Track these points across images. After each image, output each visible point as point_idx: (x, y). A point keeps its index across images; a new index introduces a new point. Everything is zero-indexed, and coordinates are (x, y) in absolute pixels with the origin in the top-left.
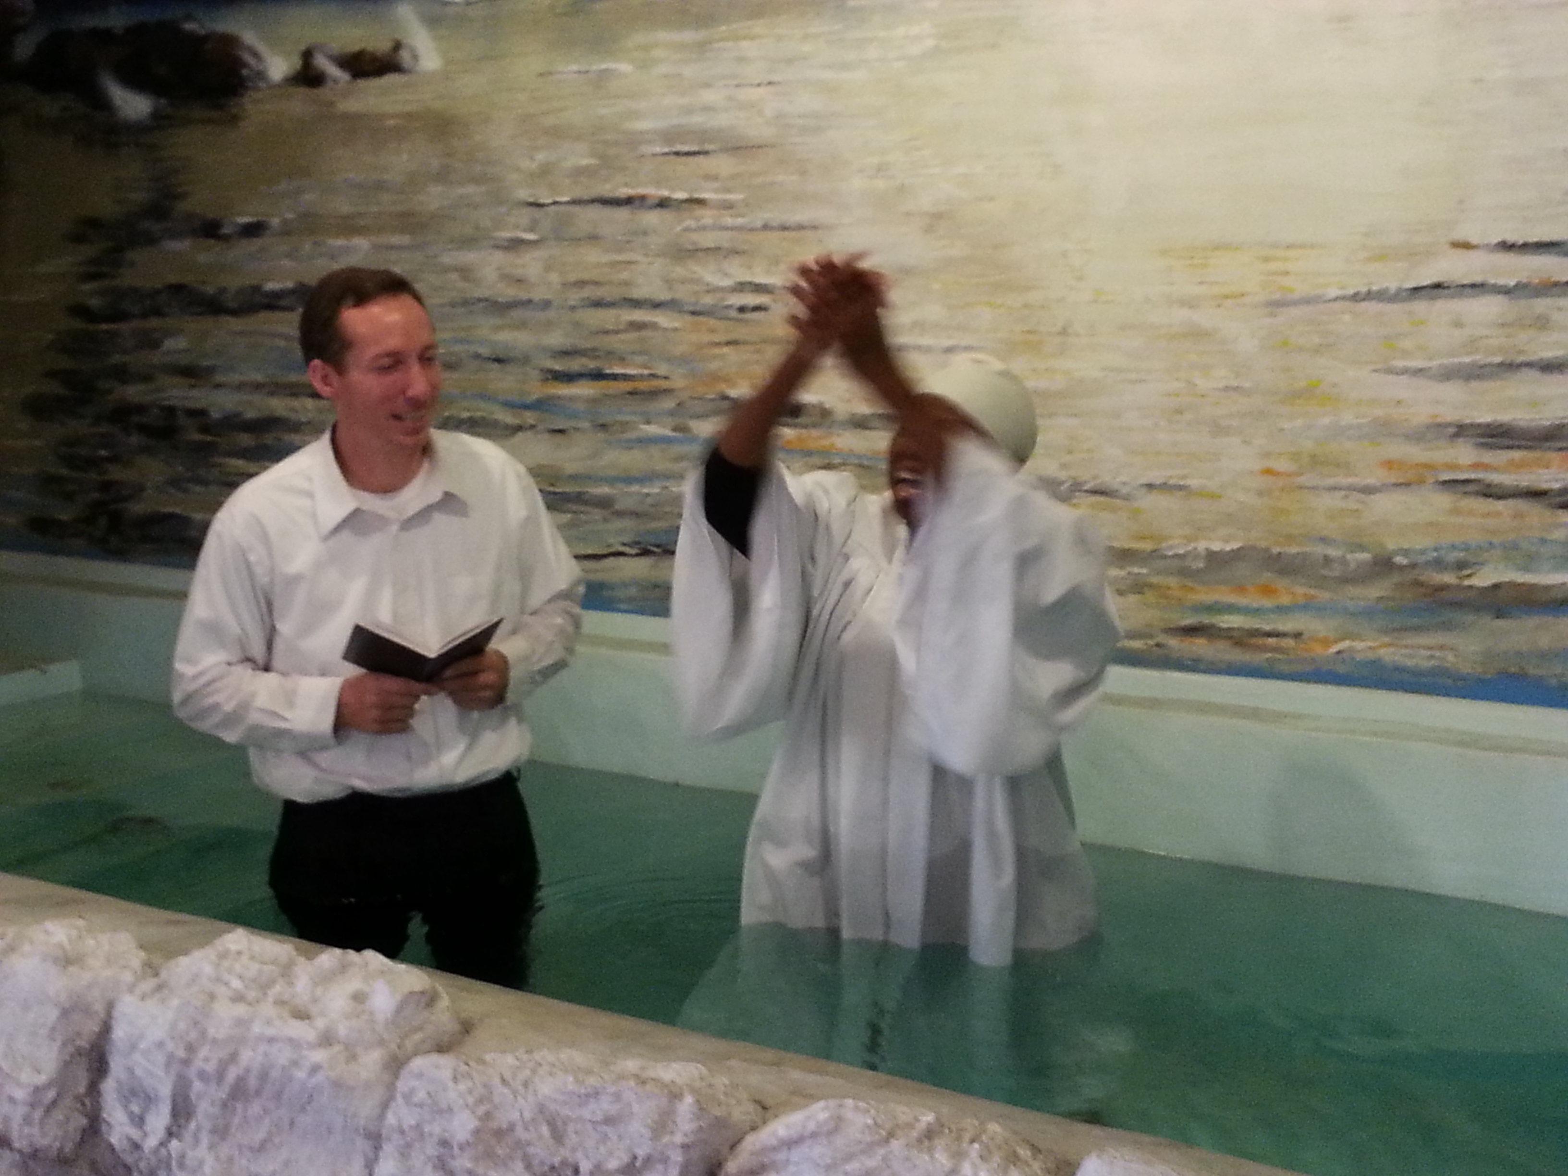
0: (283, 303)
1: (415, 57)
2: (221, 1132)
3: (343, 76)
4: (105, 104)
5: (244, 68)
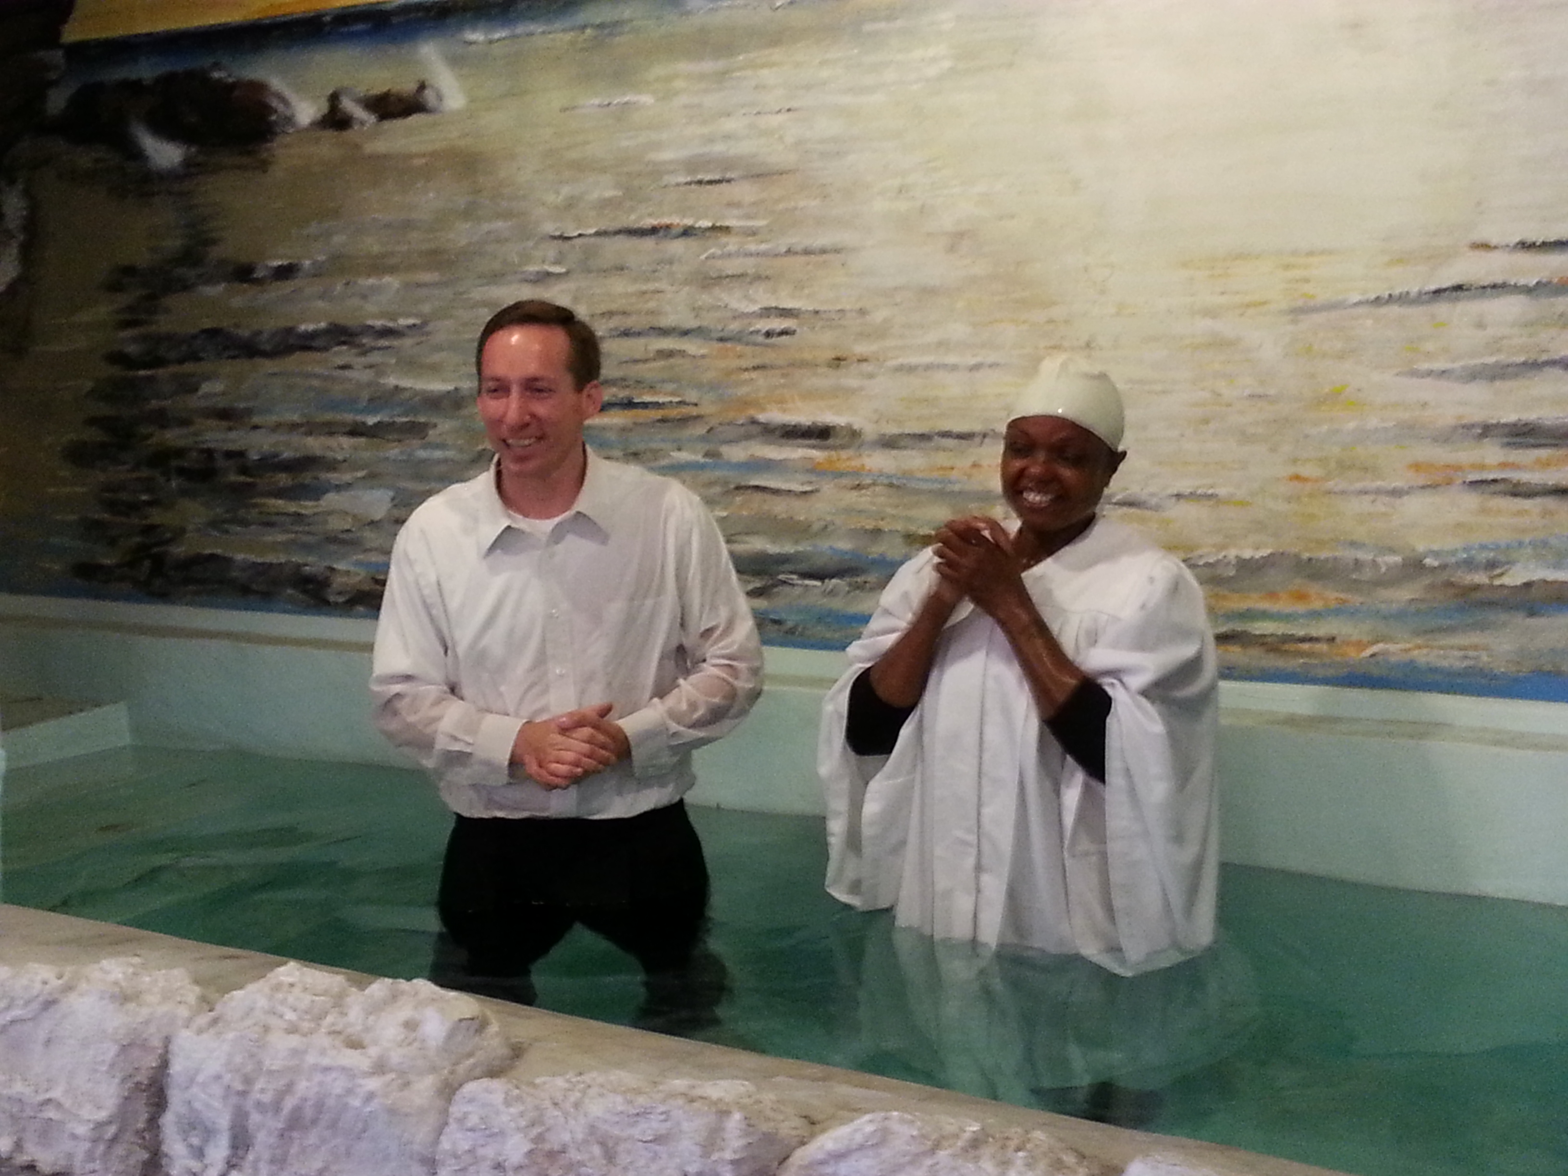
1: (440, 98)
2: (280, 1161)
3: (370, 118)
4: (137, 154)
5: (271, 114)
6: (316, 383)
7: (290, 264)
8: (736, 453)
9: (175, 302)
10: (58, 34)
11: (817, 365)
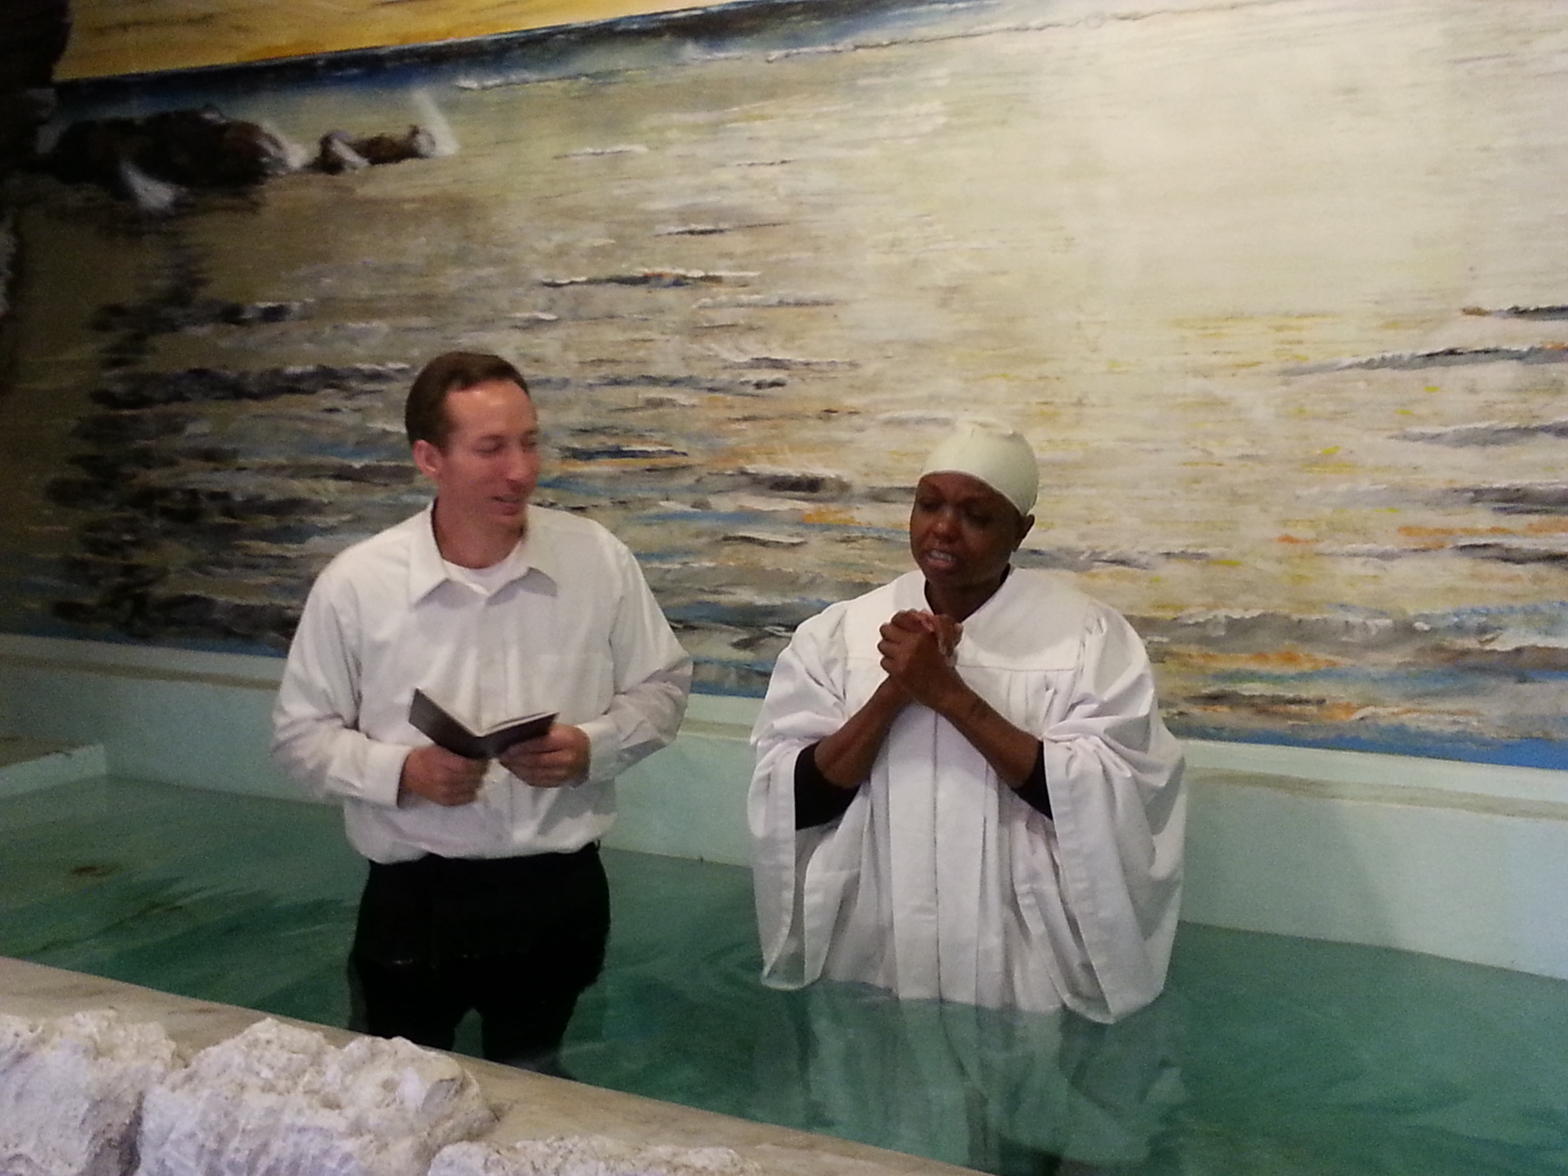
0: (304, 386)
1: (433, 143)
3: (362, 162)
4: (126, 194)
5: (262, 156)
6: (303, 426)
8: (725, 504)
9: (160, 341)
10: (49, 72)
11: (808, 417)
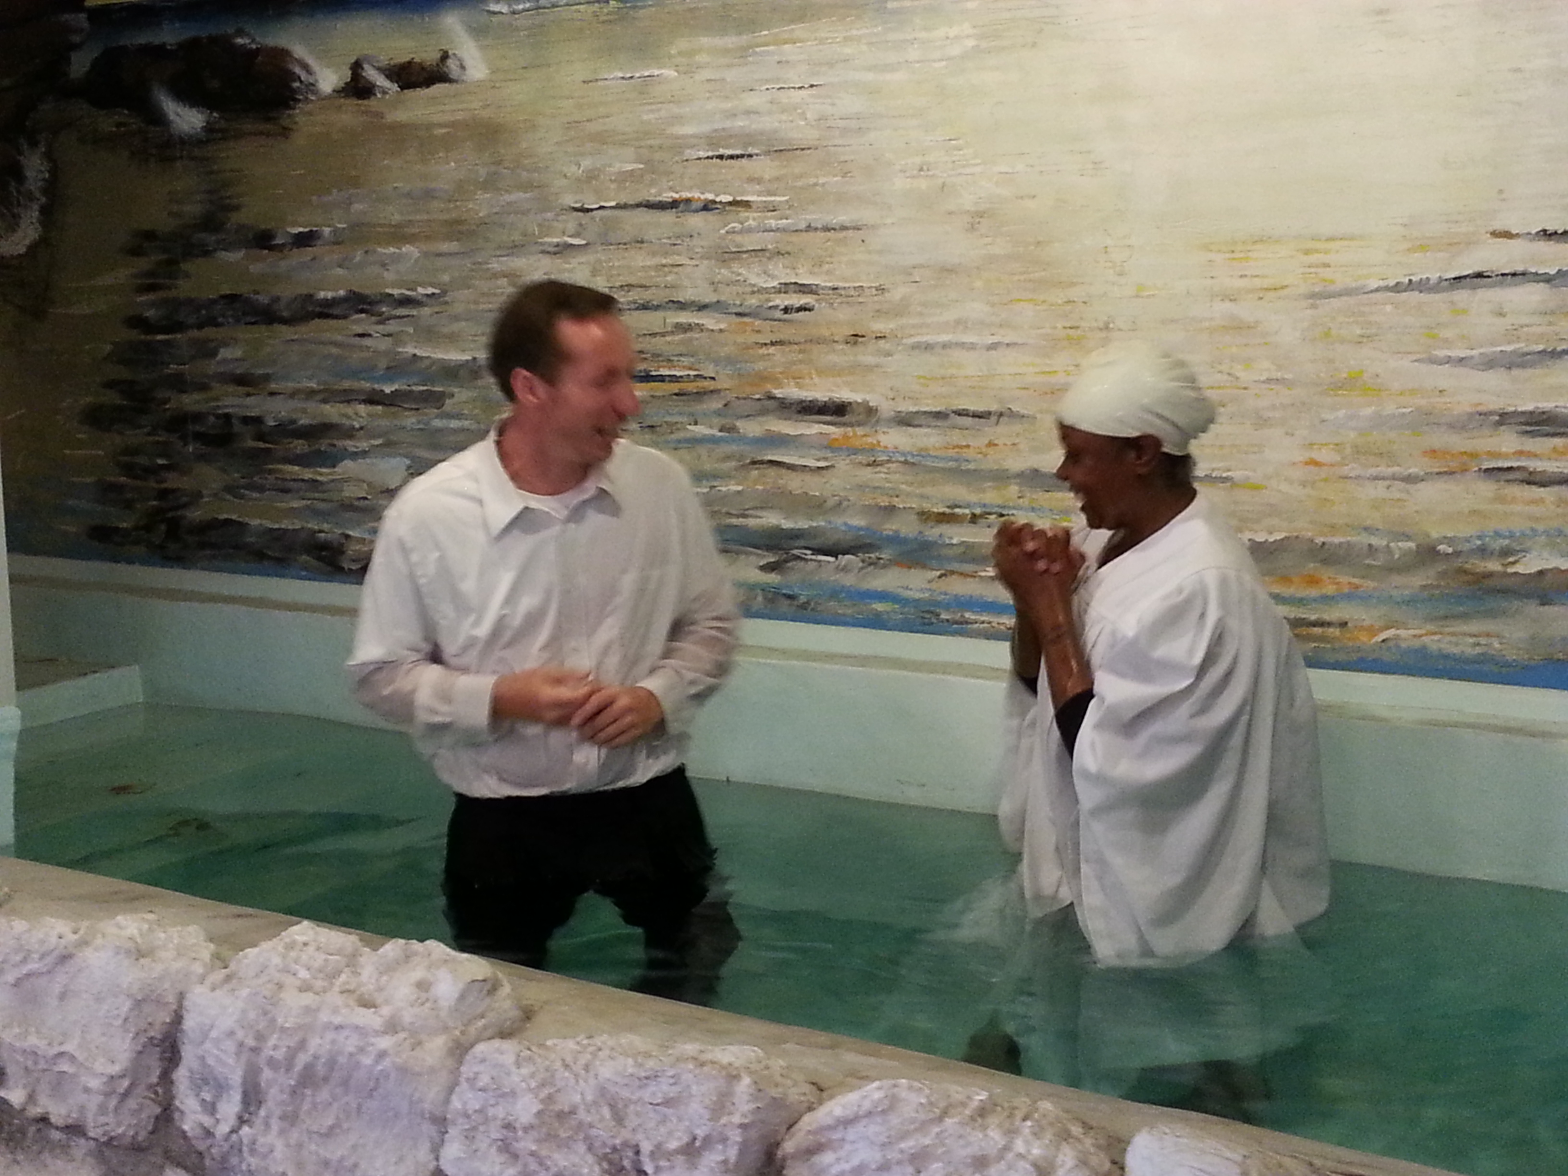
0: (336, 311)
1: (463, 67)
2: (291, 1118)
3: (392, 87)
4: (159, 119)
5: (295, 81)
7: (311, 231)
